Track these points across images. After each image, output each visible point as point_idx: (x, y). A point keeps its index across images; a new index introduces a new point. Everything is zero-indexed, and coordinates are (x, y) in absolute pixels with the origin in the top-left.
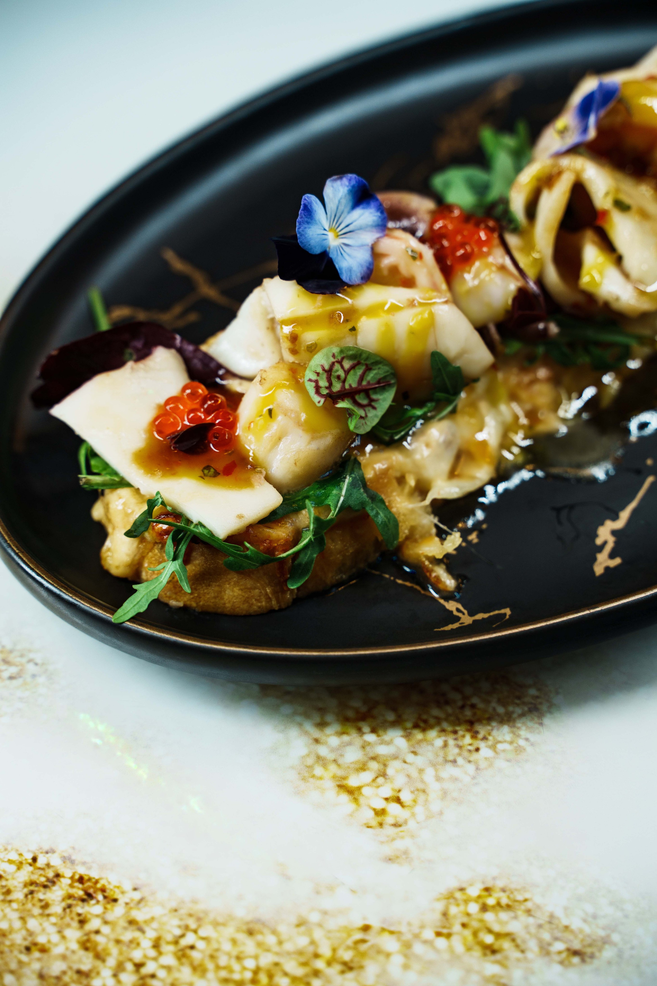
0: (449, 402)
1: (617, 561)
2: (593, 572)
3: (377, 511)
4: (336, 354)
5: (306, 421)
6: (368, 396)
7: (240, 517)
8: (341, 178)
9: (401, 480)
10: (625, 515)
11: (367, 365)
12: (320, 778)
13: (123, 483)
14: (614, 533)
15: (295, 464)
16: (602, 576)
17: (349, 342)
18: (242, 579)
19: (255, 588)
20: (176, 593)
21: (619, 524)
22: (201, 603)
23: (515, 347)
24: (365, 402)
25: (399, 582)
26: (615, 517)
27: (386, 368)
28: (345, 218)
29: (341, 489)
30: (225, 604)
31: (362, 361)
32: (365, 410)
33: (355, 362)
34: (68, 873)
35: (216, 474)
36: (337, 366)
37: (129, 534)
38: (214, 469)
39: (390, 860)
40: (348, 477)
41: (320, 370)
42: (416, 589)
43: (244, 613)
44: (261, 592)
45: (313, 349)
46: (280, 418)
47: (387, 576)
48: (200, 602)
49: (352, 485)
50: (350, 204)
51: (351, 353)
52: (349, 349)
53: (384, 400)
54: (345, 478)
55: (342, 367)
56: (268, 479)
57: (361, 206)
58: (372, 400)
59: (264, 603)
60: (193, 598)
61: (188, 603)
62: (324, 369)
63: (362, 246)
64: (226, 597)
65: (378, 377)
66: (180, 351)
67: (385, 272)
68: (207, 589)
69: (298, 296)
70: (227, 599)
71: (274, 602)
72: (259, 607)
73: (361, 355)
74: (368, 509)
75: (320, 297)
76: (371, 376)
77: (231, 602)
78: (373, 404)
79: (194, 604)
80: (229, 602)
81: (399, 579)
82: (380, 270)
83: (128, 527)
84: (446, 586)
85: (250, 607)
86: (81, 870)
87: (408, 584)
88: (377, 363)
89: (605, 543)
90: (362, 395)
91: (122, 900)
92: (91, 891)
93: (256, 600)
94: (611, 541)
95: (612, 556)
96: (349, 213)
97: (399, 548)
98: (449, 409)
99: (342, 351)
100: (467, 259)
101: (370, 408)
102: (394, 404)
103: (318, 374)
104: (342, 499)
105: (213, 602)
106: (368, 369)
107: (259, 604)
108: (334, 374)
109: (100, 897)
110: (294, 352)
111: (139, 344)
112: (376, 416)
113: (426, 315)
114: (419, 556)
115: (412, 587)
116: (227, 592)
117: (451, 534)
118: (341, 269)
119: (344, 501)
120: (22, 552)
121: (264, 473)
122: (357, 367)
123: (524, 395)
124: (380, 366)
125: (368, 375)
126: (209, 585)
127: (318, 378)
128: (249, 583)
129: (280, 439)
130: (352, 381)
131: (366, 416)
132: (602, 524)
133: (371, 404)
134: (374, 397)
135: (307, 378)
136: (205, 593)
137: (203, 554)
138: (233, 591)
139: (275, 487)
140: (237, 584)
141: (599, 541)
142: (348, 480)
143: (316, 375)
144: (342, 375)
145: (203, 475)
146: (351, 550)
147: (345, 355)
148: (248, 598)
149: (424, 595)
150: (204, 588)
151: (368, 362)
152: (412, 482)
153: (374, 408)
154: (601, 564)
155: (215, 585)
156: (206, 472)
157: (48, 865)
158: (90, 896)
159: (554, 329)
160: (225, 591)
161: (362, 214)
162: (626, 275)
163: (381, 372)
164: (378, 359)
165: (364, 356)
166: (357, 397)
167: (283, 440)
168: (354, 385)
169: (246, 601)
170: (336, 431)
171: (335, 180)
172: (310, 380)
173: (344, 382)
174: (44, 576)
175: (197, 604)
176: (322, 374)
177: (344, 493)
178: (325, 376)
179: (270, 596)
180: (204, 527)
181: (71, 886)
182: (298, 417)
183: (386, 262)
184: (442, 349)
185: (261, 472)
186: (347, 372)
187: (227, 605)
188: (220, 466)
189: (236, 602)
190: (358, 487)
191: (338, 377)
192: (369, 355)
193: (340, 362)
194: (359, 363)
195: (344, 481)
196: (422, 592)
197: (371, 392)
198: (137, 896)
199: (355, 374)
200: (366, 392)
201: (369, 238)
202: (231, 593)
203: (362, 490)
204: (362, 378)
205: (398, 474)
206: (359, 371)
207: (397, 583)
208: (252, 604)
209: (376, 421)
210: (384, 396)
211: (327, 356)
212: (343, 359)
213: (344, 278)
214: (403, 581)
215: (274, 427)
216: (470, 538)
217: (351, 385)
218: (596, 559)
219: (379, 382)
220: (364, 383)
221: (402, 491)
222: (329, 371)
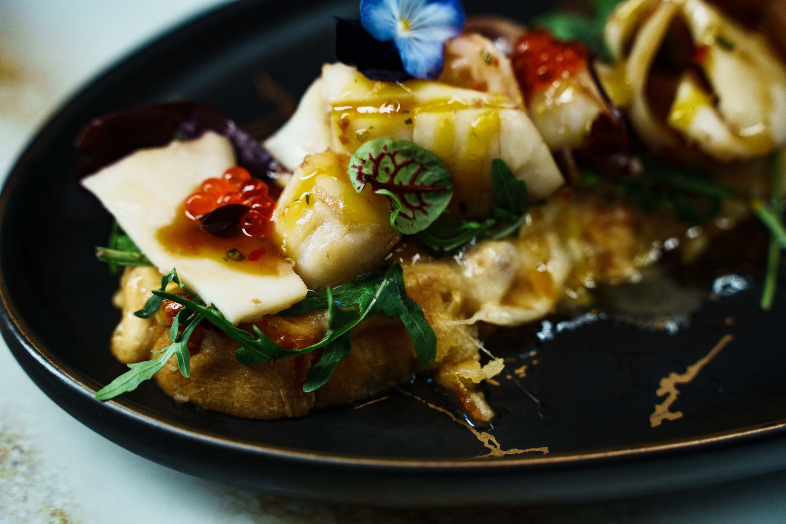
0: (511, 222)
1: (678, 415)
2: (649, 423)
3: (413, 321)
4: (388, 147)
5: (344, 210)
6: (419, 199)
7: (257, 302)
9: (447, 298)
10: (693, 370)
11: (421, 165)
13: (143, 261)
14: (678, 386)
15: (328, 256)
16: (657, 427)
17: (404, 136)
18: (253, 376)
19: (268, 389)
20: (182, 386)
21: (686, 378)
22: (208, 400)
23: (591, 180)
24: (416, 204)
25: (432, 406)
26: (682, 371)
27: (443, 171)
28: (419, 11)
29: (375, 291)
30: (233, 403)
31: (417, 160)
32: (413, 212)
33: (409, 159)
35: (241, 258)
36: (387, 159)
37: (138, 314)
38: (240, 252)
40: (385, 281)
41: (366, 158)
42: (448, 415)
43: (253, 416)
44: (274, 394)
45: (364, 138)
46: (318, 206)
47: (419, 399)
48: (207, 398)
49: (388, 289)
51: (405, 148)
52: (403, 143)
53: (437, 206)
54: (382, 281)
55: (394, 161)
56: (297, 270)
58: (423, 204)
59: (276, 408)
60: (199, 393)
61: (195, 398)
62: (371, 158)
63: (433, 43)
64: (235, 395)
65: (433, 179)
67: (456, 75)
68: (215, 383)
69: (356, 81)
70: (236, 398)
71: (287, 408)
72: (271, 411)
73: (416, 151)
74: (402, 317)
75: (378, 85)
76: (425, 177)
77: (240, 402)
78: (425, 208)
79: (200, 401)
80: (238, 401)
81: (431, 403)
82: (450, 70)
83: (141, 307)
84: (481, 415)
85: (261, 410)
87: (440, 409)
88: (433, 163)
89: (667, 395)
90: (413, 196)
93: (267, 403)
94: (674, 394)
95: (672, 409)
96: (424, 6)
97: (435, 372)
98: (510, 230)
99: (394, 145)
100: (548, 78)
101: (420, 212)
102: (448, 212)
103: (364, 162)
104: (374, 301)
105: (221, 400)
106: (423, 169)
107: (271, 408)
108: (382, 165)
110: (344, 141)
111: (190, 127)
112: (426, 221)
113: (491, 117)
114: (454, 377)
115: (444, 413)
116: (236, 390)
117: (493, 360)
118: (406, 61)
119: (376, 303)
121: (294, 263)
122: (410, 166)
124: (436, 167)
125: (421, 177)
126: (218, 380)
127: (363, 165)
128: (261, 381)
129: (315, 228)
130: (404, 178)
131: (414, 218)
132: (667, 375)
133: (422, 208)
134: (427, 201)
135: (351, 164)
136: (213, 388)
137: (214, 343)
138: (243, 389)
139: (301, 278)
140: (247, 381)
141: (660, 393)
142: (385, 283)
143: (361, 162)
144: (392, 168)
145: (226, 257)
146: (381, 362)
147: (398, 149)
148: (259, 399)
149: (455, 422)
150: (213, 382)
151: (424, 161)
152: (457, 298)
153: (425, 213)
154: (659, 415)
155: (224, 380)
156: (231, 254)
159: (636, 166)
160: (234, 388)
161: (438, 11)
162: (721, 116)
163: (437, 174)
164: (435, 159)
165: (419, 153)
166: (406, 196)
167: (319, 229)
168: (405, 183)
169: (257, 402)
170: (375, 225)
172: (354, 166)
173: (393, 176)
175: (203, 400)
176: (369, 163)
177: (377, 295)
178: (372, 165)
179: (284, 399)
180: (216, 309)
182: (336, 205)
183: (456, 65)
184: (505, 157)
185: (289, 262)
186: (398, 168)
187: (236, 405)
188: (247, 252)
189: (245, 402)
190: (395, 292)
191: (387, 170)
192: (426, 153)
193: (392, 156)
194: (413, 161)
195: (380, 284)
196: (454, 419)
197: (423, 195)
199: (407, 172)
200: (418, 193)
201: (442, 35)
202: (241, 392)
203: (399, 296)
204: (415, 177)
205: (444, 290)
206: (413, 171)
207: (428, 407)
208: (263, 407)
209: (425, 226)
210: (438, 202)
211: (377, 146)
212: (395, 153)
213: (409, 69)
214: (436, 405)
215: (309, 214)
216: (517, 371)
217: (400, 183)
218: (653, 410)
219: (433, 185)
220: (417, 183)
221: (446, 308)
222: (377, 162)
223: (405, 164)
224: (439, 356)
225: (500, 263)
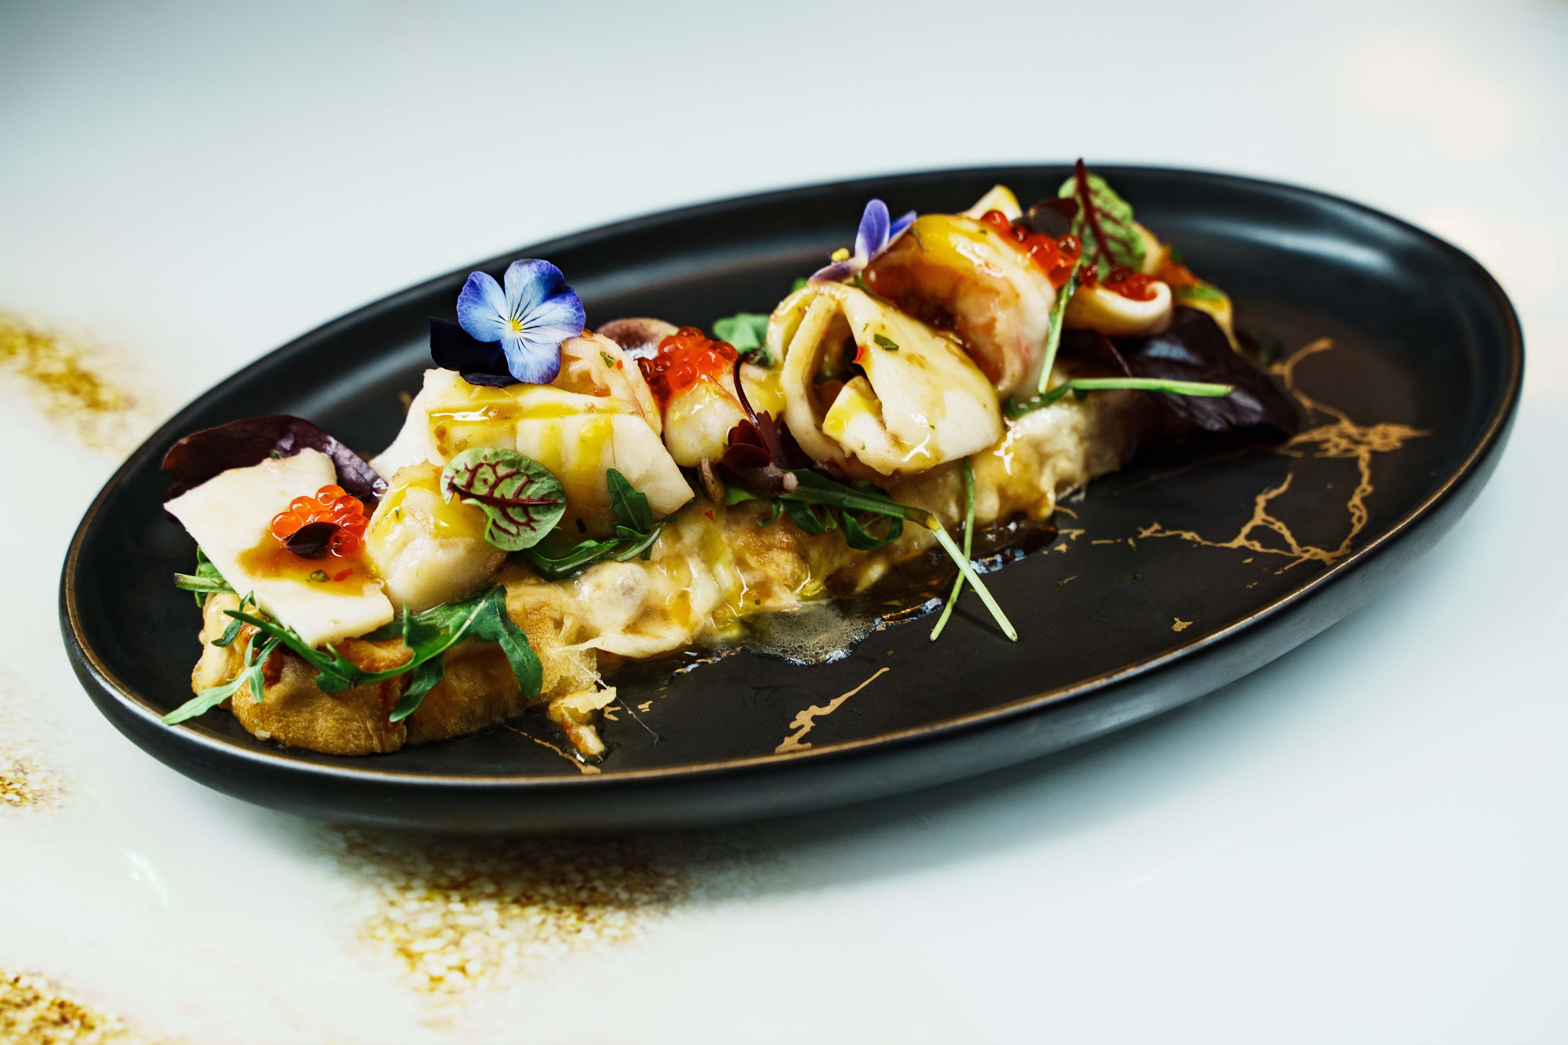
0: (639, 541)
1: (807, 747)
3: (514, 646)
4: (488, 456)
5: (435, 525)
6: (526, 513)
7: (335, 622)
8: (529, 263)
9: (559, 624)
10: (835, 703)
11: (528, 476)
12: (381, 939)
13: (223, 586)
14: (814, 718)
15: (417, 574)
17: (505, 445)
18: (337, 706)
19: (352, 720)
20: (263, 721)
21: (827, 710)
22: (290, 735)
23: (740, 496)
24: (523, 520)
25: (538, 741)
26: (824, 703)
27: (552, 483)
28: (533, 310)
29: (470, 613)
30: (316, 738)
31: (522, 471)
32: (518, 528)
33: (514, 470)
34: (48, 997)
35: (326, 579)
36: (485, 469)
37: (216, 643)
38: (324, 573)
39: (428, 1025)
40: (484, 602)
41: (461, 468)
42: (554, 750)
43: (339, 751)
44: (360, 726)
45: (462, 446)
46: (408, 520)
47: (525, 734)
48: (289, 733)
49: (488, 610)
50: (540, 295)
51: (508, 457)
52: (506, 452)
53: (547, 522)
54: (480, 602)
55: (495, 472)
56: (385, 591)
57: (554, 300)
58: (530, 519)
59: (363, 742)
60: (281, 727)
61: (277, 734)
62: (466, 468)
63: (548, 345)
64: (318, 728)
65: (542, 492)
66: (332, 456)
67: (574, 379)
68: (297, 716)
69: (458, 387)
70: (319, 731)
71: (375, 742)
72: (358, 746)
73: (520, 462)
74: (501, 642)
75: (479, 388)
76: (532, 491)
77: (324, 735)
78: (532, 524)
79: (282, 736)
80: (322, 735)
81: (538, 739)
82: (568, 376)
83: (220, 636)
84: (591, 750)
85: (346, 744)
86: (65, 996)
87: (547, 744)
88: (540, 475)
89: (801, 727)
90: (518, 510)
91: (100, 1028)
92: (69, 1016)
93: (353, 736)
94: (808, 725)
95: (803, 740)
96: (538, 305)
97: (543, 705)
98: (636, 550)
99: (496, 454)
100: (688, 382)
101: (528, 529)
102: (559, 528)
103: (457, 472)
104: (469, 622)
105: (303, 735)
106: (530, 481)
107: (357, 742)
108: (480, 475)
109: (76, 1023)
110: (443, 451)
111: (287, 444)
112: (533, 539)
113: (603, 422)
114: (562, 709)
115: (550, 749)
116: (319, 722)
117: (605, 688)
118: (513, 364)
119: (470, 626)
120: (87, 648)
121: (383, 584)
122: (514, 477)
123: (752, 561)
124: (545, 479)
125: (528, 489)
126: (300, 712)
127: (456, 475)
128: (343, 711)
129: (405, 545)
130: (507, 490)
131: (518, 534)
132: (806, 709)
133: (530, 523)
134: (536, 517)
135: (443, 475)
136: (295, 722)
137: (295, 671)
138: (326, 721)
139: (388, 598)
140: (331, 711)
141: (793, 725)
142: (482, 605)
143: (454, 471)
144: (492, 480)
145: (309, 578)
146: (481, 693)
147: (500, 459)
148: (344, 732)
149: (561, 757)
150: (294, 714)
151: (531, 472)
153: (533, 529)
154: (786, 747)
155: (307, 712)
156: (314, 575)
157: (30, 988)
158: (64, 1020)
159: (791, 480)
160: (317, 720)
161: (555, 308)
162: (882, 423)
163: (545, 486)
164: (542, 469)
165: (524, 463)
166: (509, 511)
167: (409, 546)
168: (509, 496)
169: (341, 736)
170: (470, 540)
171: (521, 264)
172: (446, 477)
173: (493, 488)
174: (103, 674)
175: (285, 735)
176: (464, 473)
177: (473, 616)
178: (467, 476)
179: (371, 732)
180: (294, 632)
181: (49, 1009)
182: (427, 520)
183: (575, 368)
184: (621, 467)
185: (379, 583)
186: (499, 480)
187: (320, 739)
188: (333, 571)
189: (329, 735)
190: (494, 614)
191: (485, 481)
192: (531, 463)
193: (493, 467)
194: (518, 473)
195: (477, 605)
196: (560, 753)
197: (530, 510)
198: (119, 1027)
199: (512, 485)
200: (525, 507)
201: (559, 335)
202: (324, 724)
203: (498, 619)
204: (520, 491)
205: (557, 616)
206: (519, 483)
207: (534, 741)
208: (349, 741)
209: (534, 543)
210: (549, 516)
211: (476, 455)
212: (497, 463)
213: (515, 373)
214: (542, 741)
215: (398, 531)
216: (640, 707)
217: (503, 496)
218: (782, 742)
219: (542, 499)
220: (523, 497)
221: (557, 633)
222: (474, 472)
223: (509, 476)
224: (546, 688)
225: (622, 586)
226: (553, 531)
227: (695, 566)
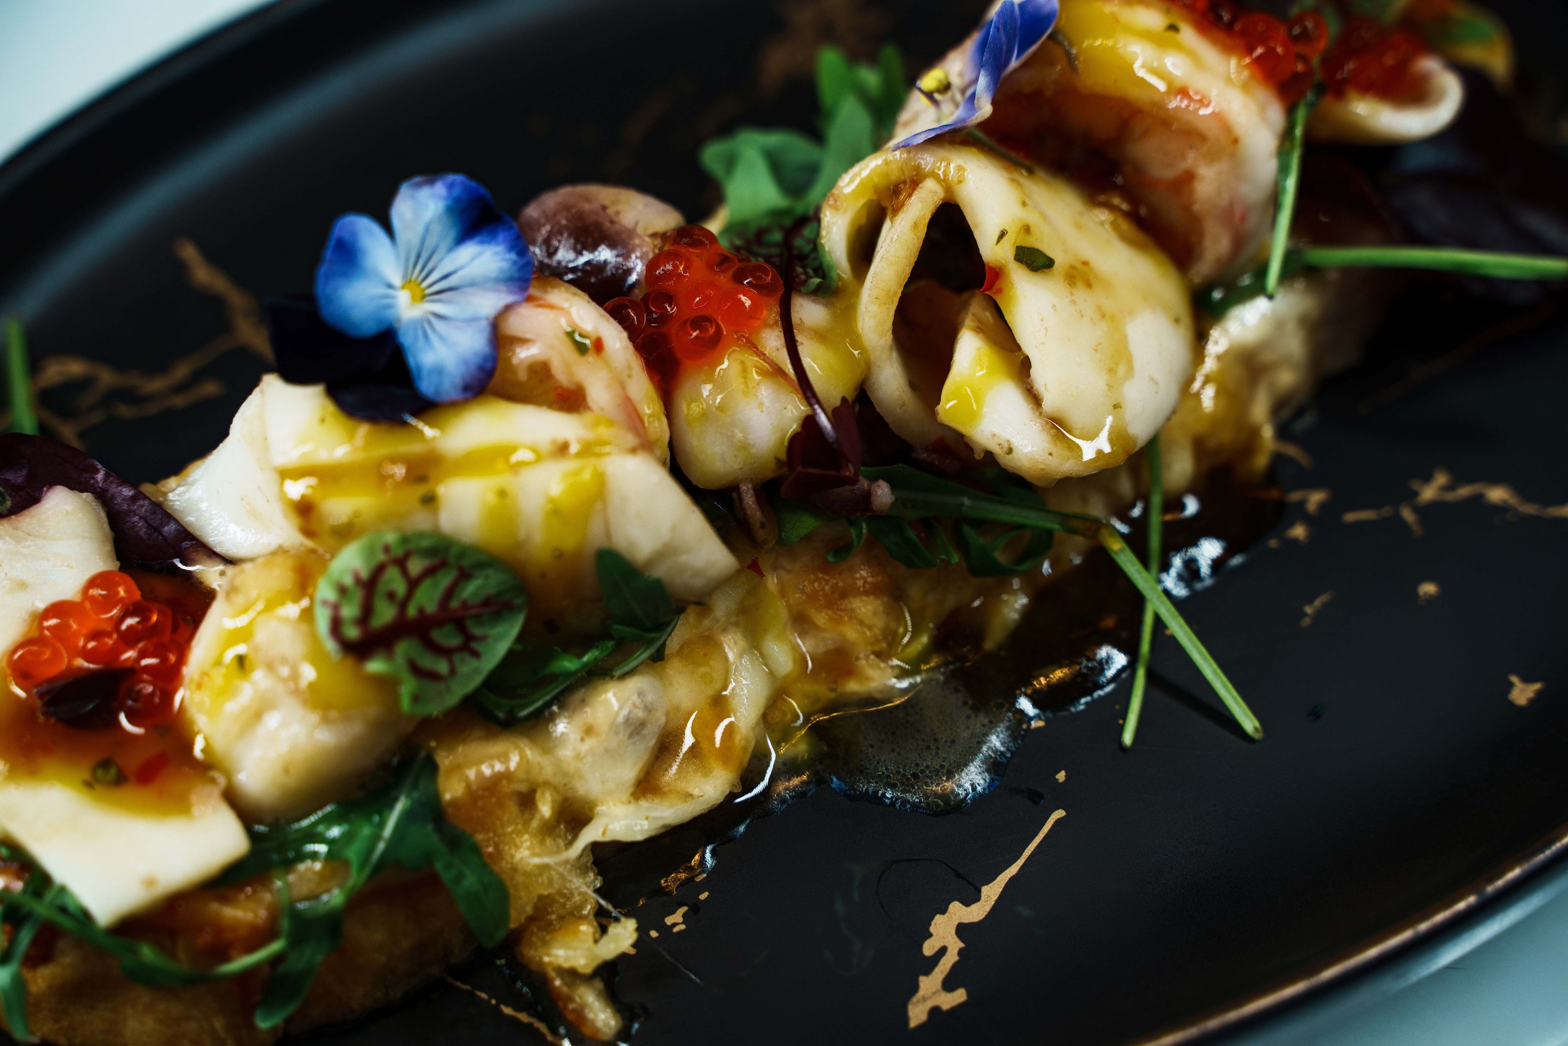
0: (643, 642)
1: (960, 996)
2: (906, 1018)
3: (460, 871)
4: (392, 546)
5: (312, 686)
6: (461, 630)
7: (149, 883)
8: (431, 182)
9: (527, 801)
10: (991, 892)
11: (461, 569)
14: (962, 930)
16: (921, 1027)
17: (420, 521)
18: (159, 1000)
19: (188, 1019)
21: (977, 912)
22: (77, 1040)
23: (802, 526)
24: (454, 641)
25: (507, 1010)
26: (971, 898)
27: (501, 576)
28: (441, 260)
29: (381, 825)
31: (451, 562)
32: (451, 663)
33: (436, 561)
35: (120, 780)
36: (391, 572)
38: (117, 769)
40: (403, 797)
41: (348, 580)
42: (537, 1030)
44: (202, 1028)
45: (342, 535)
46: (259, 676)
47: (484, 996)
48: (75, 1037)
49: (407, 817)
50: (452, 235)
51: (425, 543)
52: (422, 535)
53: (499, 638)
54: (396, 800)
55: (404, 572)
56: (227, 796)
57: (478, 239)
58: (469, 638)
60: (60, 1029)
62: (357, 580)
63: (473, 320)
64: (127, 1032)
65: (486, 592)
66: (103, 498)
67: (522, 376)
68: (87, 1014)
69: (323, 421)
73: (447, 548)
74: (439, 866)
75: (363, 430)
76: (470, 590)
78: (475, 645)
79: (63, 1041)
81: (507, 1005)
82: (510, 368)
84: (598, 1030)
87: (524, 1017)
88: (482, 565)
89: (943, 950)
90: (448, 628)
93: (191, 1041)
94: (955, 945)
95: (949, 985)
96: (451, 250)
97: (514, 940)
98: (647, 653)
99: (405, 540)
100: (706, 350)
101: (466, 656)
102: (518, 647)
103: (343, 590)
104: (381, 846)
106: (465, 575)
108: (382, 587)
110: (308, 532)
112: (477, 671)
113: (587, 476)
114: (541, 964)
115: (530, 1025)
116: (129, 1024)
117: (617, 921)
118: (419, 368)
119: (384, 852)
121: (222, 781)
122: (438, 572)
123: (821, 618)
124: (490, 572)
125: (463, 590)
127: (341, 598)
128: (175, 1008)
129: (258, 715)
130: (427, 598)
131: (453, 672)
132: (943, 911)
133: (469, 646)
134: (477, 631)
136: (84, 1022)
137: (75, 948)
138: (141, 1022)
139: (236, 810)
140: (149, 1009)
141: (929, 948)
142: (400, 806)
143: (338, 591)
144: (402, 589)
145: (91, 781)
146: (406, 944)
147: (412, 548)
148: (174, 1037)
150: (83, 1011)
151: (466, 563)
152: (546, 808)
153: (476, 654)
154: (924, 999)
156: (100, 773)
159: (883, 494)
160: (125, 1021)
161: (480, 254)
162: (1035, 399)
163: (491, 582)
164: (484, 557)
165: (454, 551)
166: (434, 634)
168: (431, 608)
169: (171, 1042)
170: (374, 710)
171: (419, 185)
172: (324, 603)
173: (403, 605)
175: (69, 1040)
176: (354, 591)
177: (387, 832)
178: (358, 595)
182: (295, 676)
183: (523, 354)
184: (620, 542)
185: (213, 781)
186: (413, 584)
188: (133, 761)
191: (391, 596)
192: (466, 550)
193: (401, 563)
194: (444, 565)
195: (392, 808)
196: (549, 1037)
197: (468, 623)
199: (434, 585)
200: (459, 622)
201: (489, 303)
202: (138, 1027)
204: (449, 594)
205: (523, 787)
206: (445, 580)
207: (501, 1011)
209: (477, 681)
210: (499, 629)
211: (370, 551)
212: (407, 555)
213: (426, 386)
214: (516, 1009)
215: (247, 692)
216: (669, 920)
217: (421, 610)
218: (915, 988)
219: (487, 602)
220: (455, 604)
221: (527, 824)
222: (369, 585)
223: (430, 572)
224: (516, 919)
225: (627, 721)
226: (510, 654)
227: (732, 646)
